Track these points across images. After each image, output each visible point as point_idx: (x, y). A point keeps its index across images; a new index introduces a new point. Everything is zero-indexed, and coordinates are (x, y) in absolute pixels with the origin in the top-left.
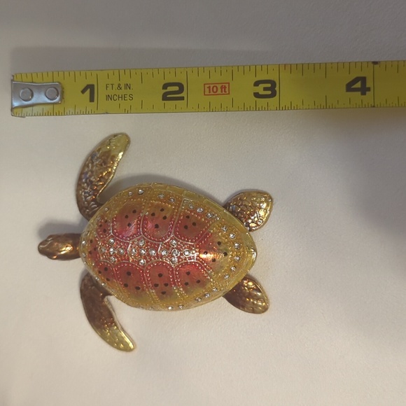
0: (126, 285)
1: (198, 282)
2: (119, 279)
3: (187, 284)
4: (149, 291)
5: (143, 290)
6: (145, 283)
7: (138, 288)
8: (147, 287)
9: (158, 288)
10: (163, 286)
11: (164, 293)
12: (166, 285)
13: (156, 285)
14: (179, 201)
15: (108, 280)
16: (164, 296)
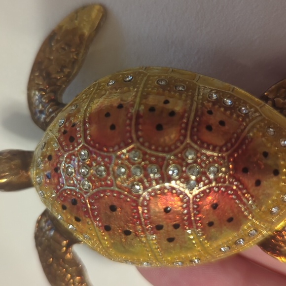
0: (107, 228)
1: (230, 220)
2: (95, 217)
3: (211, 224)
4: (146, 237)
5: (136, 235)
6: (141, 224)
7: (127, 233)
8: (143, 231)
9: (161, 231)
10: (171, 228)
11: (171, 240)
12: (176, 226)
13: (159, 227)
14: (191, 88)
15: (78, 220)
16: (172, 245)
